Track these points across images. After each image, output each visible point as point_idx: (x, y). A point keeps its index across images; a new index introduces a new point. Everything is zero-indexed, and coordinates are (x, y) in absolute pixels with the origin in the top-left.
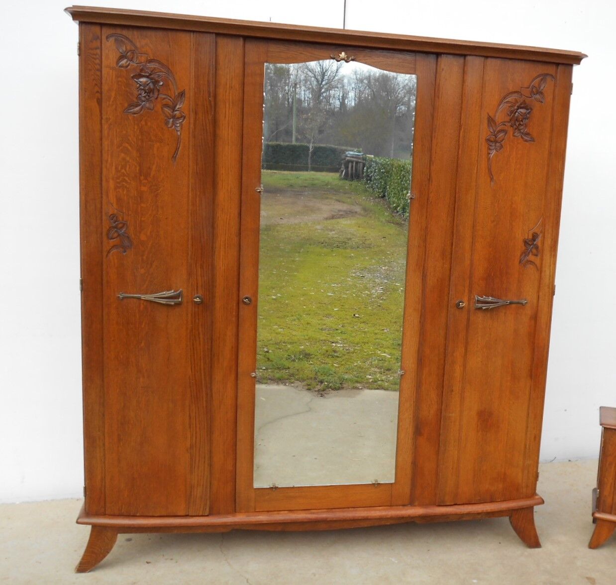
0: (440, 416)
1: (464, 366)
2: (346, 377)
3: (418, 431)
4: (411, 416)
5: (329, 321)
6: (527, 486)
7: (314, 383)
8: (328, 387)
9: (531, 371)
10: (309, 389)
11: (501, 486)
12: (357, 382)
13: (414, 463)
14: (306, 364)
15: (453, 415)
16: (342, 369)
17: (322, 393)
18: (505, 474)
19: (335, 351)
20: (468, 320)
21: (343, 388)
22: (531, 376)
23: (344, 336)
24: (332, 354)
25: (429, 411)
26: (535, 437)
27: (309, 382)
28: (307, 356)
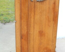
0: (28, 33)
1: (34, 18)
2: (11, 19)
3: (22, 38)
4: (19, 34)
5: (8, 7)
6: (53, 50)
7: (3, 21)
8: (6, 22)
9: (54, 19)
10: (2, 23)
11: (46, 50)
12: (13, 20)
13: (21, 47)
14: (2, 17)
15: (32, 33)
16: (10, 17)
17: (5, 24)
18: (47, 47)
19: (9, 13)
20: (35, 5)
21: (10, 22)
22: (54, 21)
23: (12, 10)
24: (8, 14)
25: (24, 32)
26: (55, 37)
27: (2, 21)
28: (2, 15)
